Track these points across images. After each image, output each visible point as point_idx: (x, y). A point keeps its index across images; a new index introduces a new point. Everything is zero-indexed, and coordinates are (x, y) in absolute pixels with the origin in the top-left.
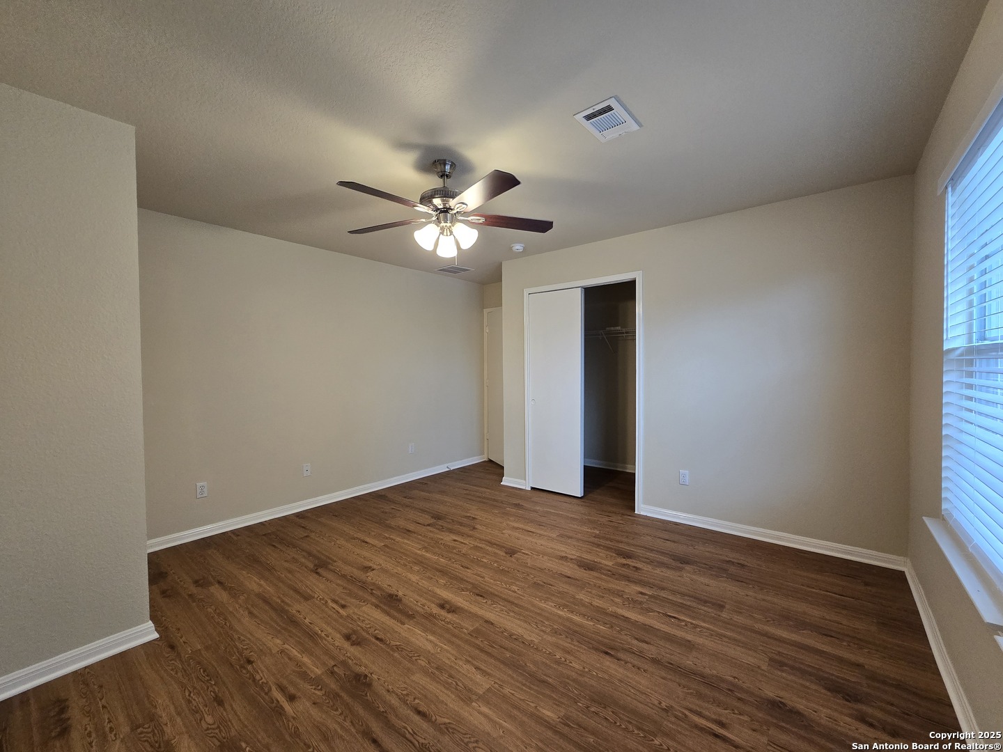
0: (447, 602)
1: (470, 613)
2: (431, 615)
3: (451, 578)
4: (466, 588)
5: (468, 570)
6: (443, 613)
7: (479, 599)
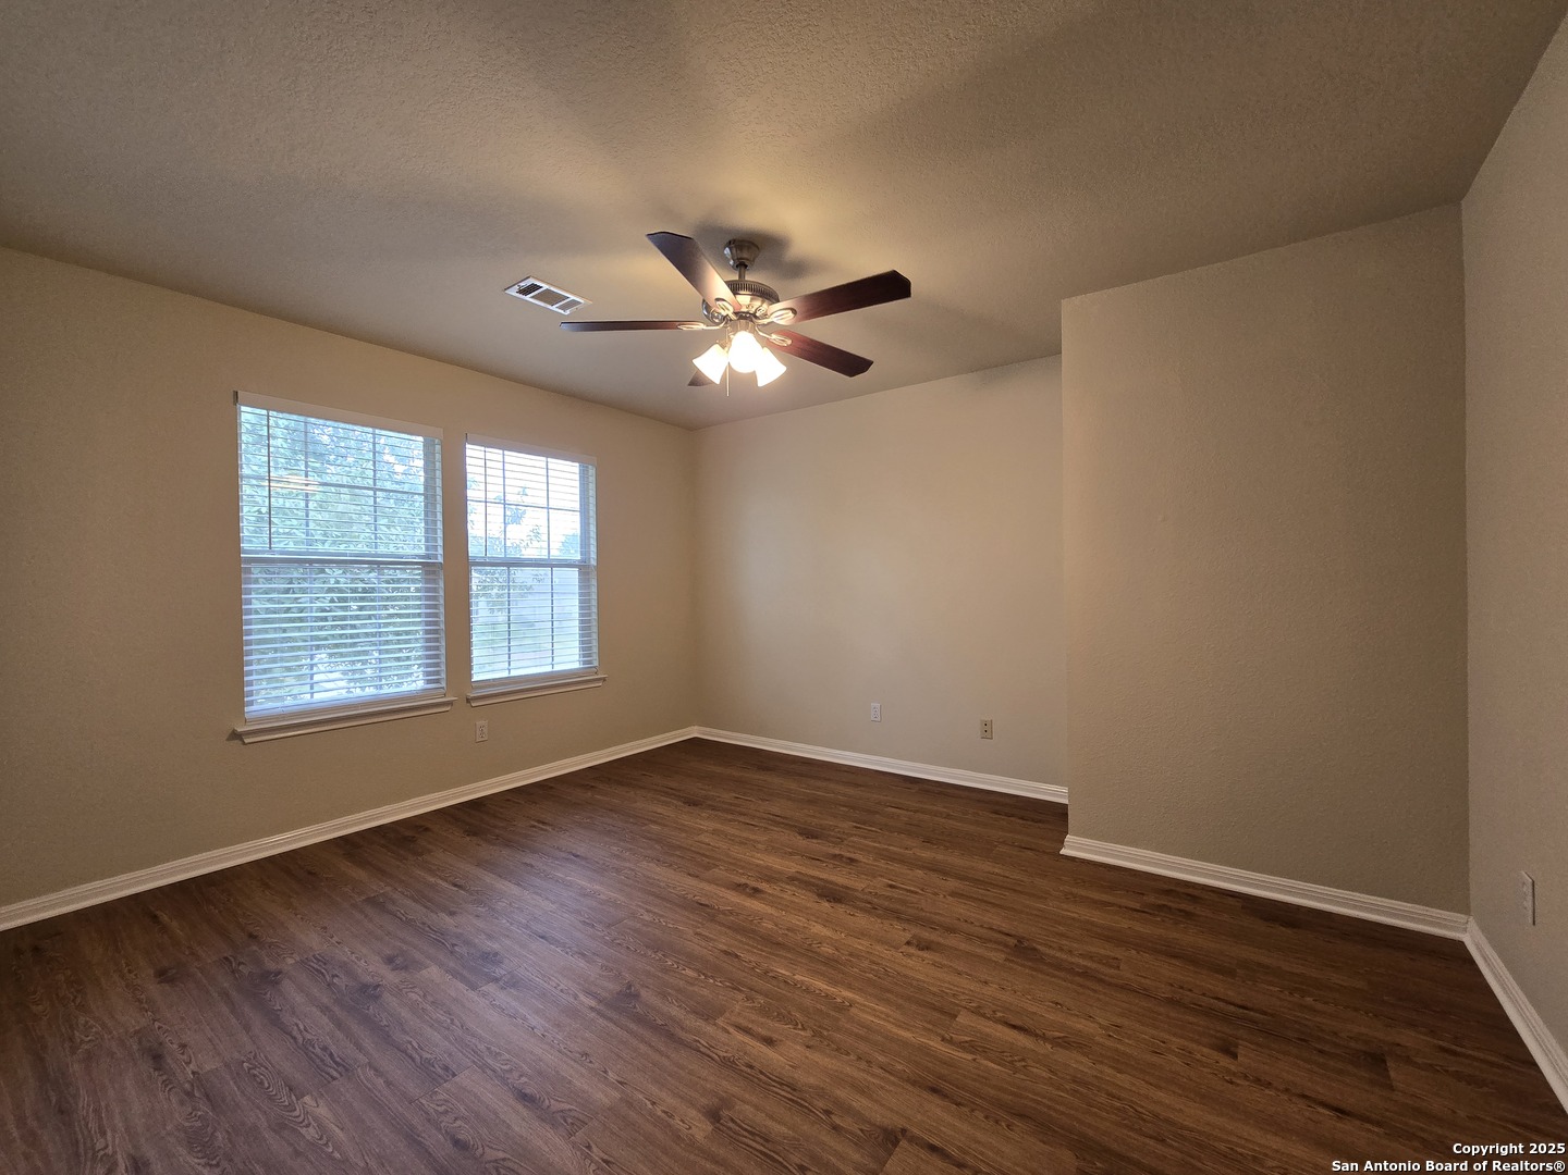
0: (750, 896)
1: (717, 885)
2: (768, 881)
3: (754, 931)
4: (724, 914)
5: (725, 948)
6: (753, 884)
7: (704, 901)
